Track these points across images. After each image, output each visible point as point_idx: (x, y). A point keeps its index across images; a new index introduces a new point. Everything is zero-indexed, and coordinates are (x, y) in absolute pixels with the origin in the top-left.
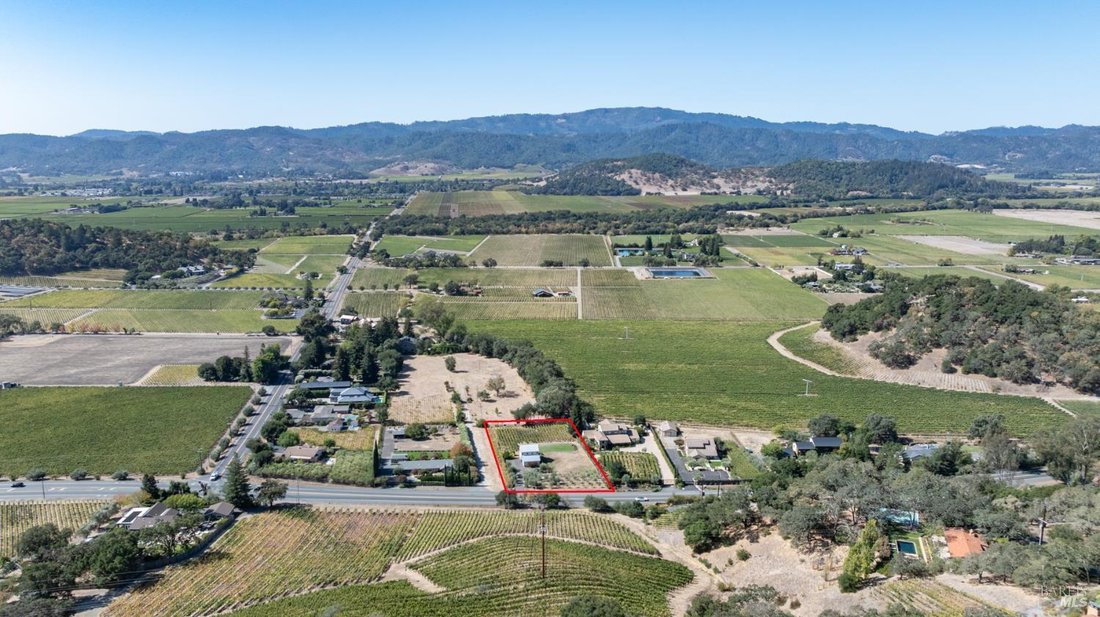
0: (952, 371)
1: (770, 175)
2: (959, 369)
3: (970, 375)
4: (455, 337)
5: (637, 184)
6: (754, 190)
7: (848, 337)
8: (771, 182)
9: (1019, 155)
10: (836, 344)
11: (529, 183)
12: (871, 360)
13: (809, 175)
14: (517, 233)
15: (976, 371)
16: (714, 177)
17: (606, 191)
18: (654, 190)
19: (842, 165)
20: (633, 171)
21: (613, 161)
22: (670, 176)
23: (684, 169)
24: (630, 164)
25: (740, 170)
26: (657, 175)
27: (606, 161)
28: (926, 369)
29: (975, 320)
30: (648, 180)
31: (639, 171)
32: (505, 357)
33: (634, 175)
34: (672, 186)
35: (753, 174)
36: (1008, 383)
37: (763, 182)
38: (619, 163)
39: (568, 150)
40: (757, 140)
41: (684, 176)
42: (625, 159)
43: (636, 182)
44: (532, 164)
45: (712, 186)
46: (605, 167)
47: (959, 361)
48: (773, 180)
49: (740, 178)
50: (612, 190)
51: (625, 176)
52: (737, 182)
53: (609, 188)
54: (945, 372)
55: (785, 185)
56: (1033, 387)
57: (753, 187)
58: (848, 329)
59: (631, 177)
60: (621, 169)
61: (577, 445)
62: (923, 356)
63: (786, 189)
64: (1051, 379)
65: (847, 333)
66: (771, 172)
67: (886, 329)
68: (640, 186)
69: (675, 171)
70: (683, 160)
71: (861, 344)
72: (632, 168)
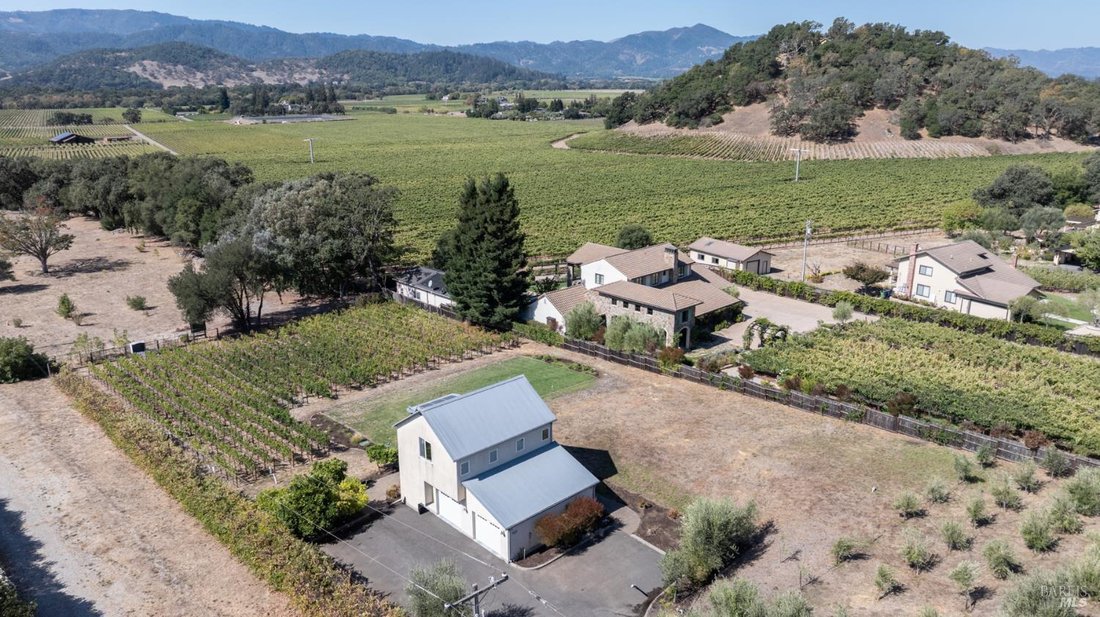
0: (918, 137)
1: (320, 66)
2: (924, 132)
3: (942, 138)
5: (155, 78)
7: (707, 120)
8: (321, 74)
10: (685, 132)
12: (784, 140)
13: (362, 65)
15: (949, 133)
16: (253, 70)
18: (181, 84)
19: (393, 56)
20: (145, 62)
21: (113, 51)
22: (197, 68)
23: (213, 60)
24: (140, 54)
25: (282, 61)
26: (180, 67)
27: (104, 52)
28: (878, 138)
30: (169, 73)
31: (155, 63)
33: (148, 67)
34: (203, 80)
35: (297, 66)
37: (313, 73)
38: (123, 54)
41: (215, 69)
42: (130, 50)
43: (152, 75)
45: (252, 79)
46: (103, 59)
47: (921, 121)
48: (324, 72)
49: (283, 70)
50: (122, 83)
51: (135, 69)
52: (282, 75)
53: (117, 81)
54: (910, 138)
55: (338, 76)
57: (301, 79)
58: (704, 105)
59: (145, 70)
60: (129, 61)
61: (557, 352)
62: (858, 122)
63: (340, 81)
64: (1041, 131)
65: (702, 114)
66: (318, 62)
67: (764, 99)
68: (160, 80)
69: (202, 62)
70: (210, 51)
71: (740, 125)
72: (143, 59)
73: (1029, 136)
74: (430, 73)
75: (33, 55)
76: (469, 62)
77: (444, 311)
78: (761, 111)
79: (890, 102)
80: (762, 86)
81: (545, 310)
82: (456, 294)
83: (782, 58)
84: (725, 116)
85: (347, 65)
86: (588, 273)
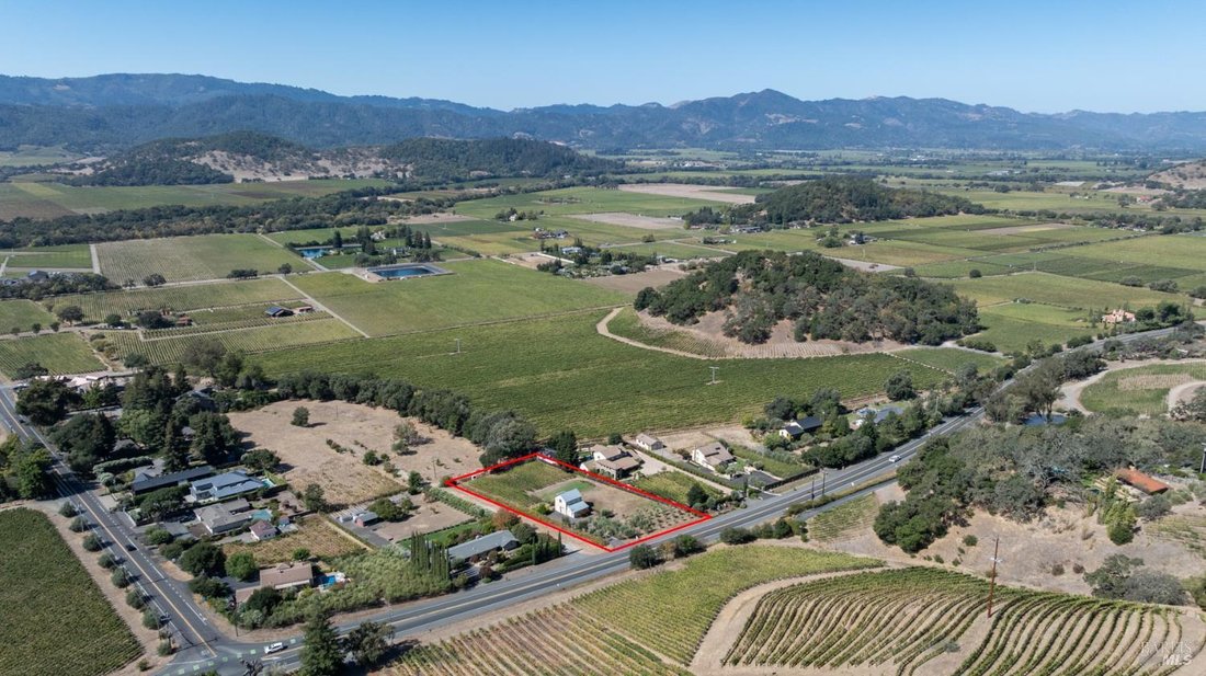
0: (805, 340)
1: (383, 155)
2: (809, 336)
3: (819, 341)
4: (254, 382)
5: (226, 169)
6: (370, 172)
7: (690, 320)
8: (385, 163)
9: (590, 133)
10: (677, 328)
11: (63, 171)
12: (729, 340)
13: (426, 155)
14: (129, 238)
15: (823, 337)
16: (318, 159)
17: (189, 179)
18: (250, 176)
20: (215, 152)
21: (184, 141)
22: (265, 158)
23: (279, 150)
24: (210, 145)
25: (346, 150)
26: (249, 158)
27: (175, 141)
28: (781, 341)
29: (805, 291)
30: (239, 164)
31: (224, 153)
32: (359, 397)
33: (219, 158)
34: (270, 170)
35: (361, 155)
36: (850, 343)
37: (377, 163)
38: (193, 143)
39: (97, 128)
40: (334, 116)
41: (282, 159)
42: (200, 139)
43: (223, 166)
44: (46, 146)
45: (320, 169)
46: (175, 149)
47: (807, 329)
48: (388, 162)
49: (347, 159)
50: (197, 177)
51: (206, 160)
52: (347, 164)
53: (193, 175)
54: (799, 341)
55: (403, 166)
56: (869, 343)
57: (366, 169)
58: (687, 312)
59: (215, 161)
60: (199, 151)
61: (586, 480)
62: (773, 329)
63: (404, 171)
64: (878, 335)
65: (688, 316)
66: (381, 151)
67: (724, 308)
68: (231, 171)
69: (270, 152)
70: (276, 140)
71: (708, 326)
72: (214, 150)
73: (870, 339)
74: (491, 163)
75: (93, 133)
76: (529, 151)
77: (553, 465)
78: (719, 317)
79: (794, 315)
80: (723, 300)
81: (583, 467)
82: (557, 461)
83: (739, 276)
84: (700, 319)
85: (409, 155)
86: (596, 455)
